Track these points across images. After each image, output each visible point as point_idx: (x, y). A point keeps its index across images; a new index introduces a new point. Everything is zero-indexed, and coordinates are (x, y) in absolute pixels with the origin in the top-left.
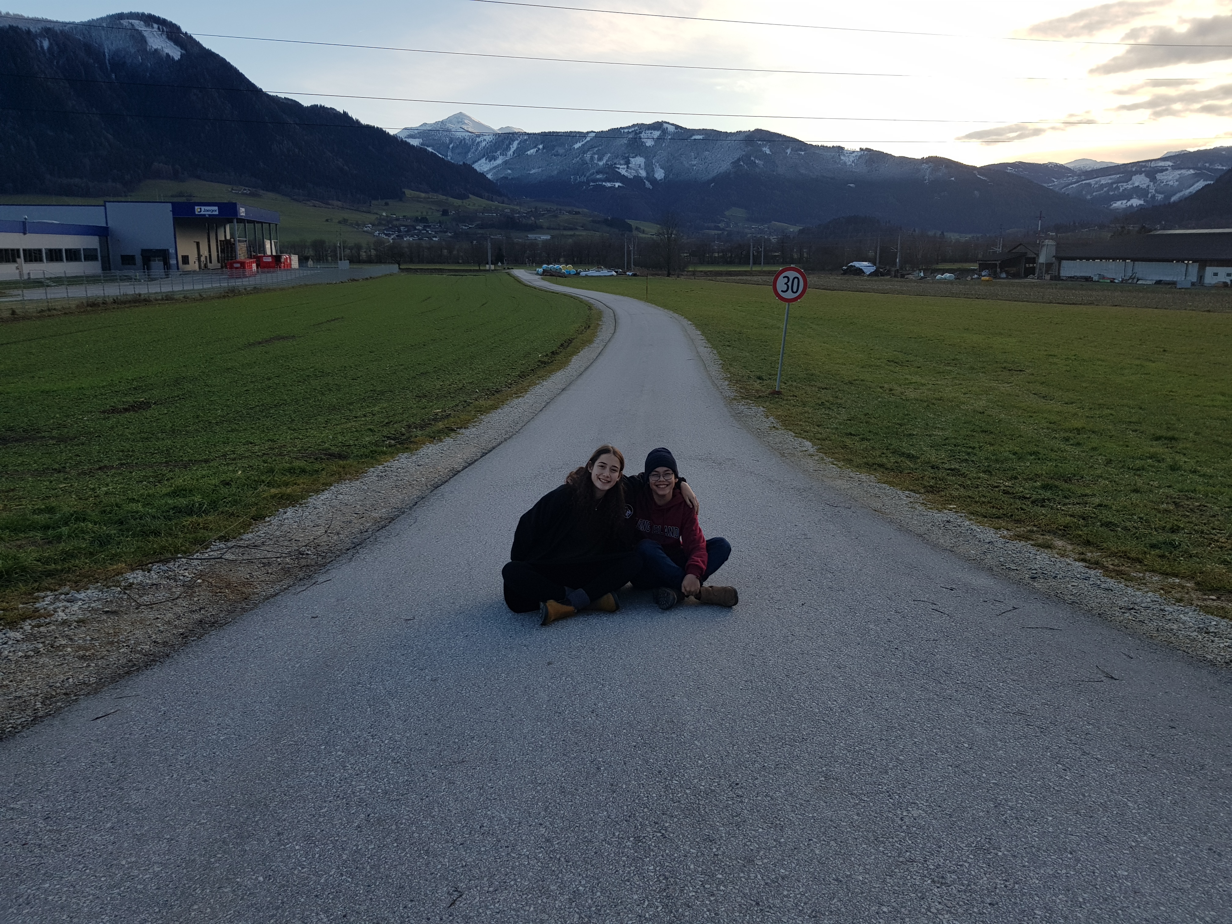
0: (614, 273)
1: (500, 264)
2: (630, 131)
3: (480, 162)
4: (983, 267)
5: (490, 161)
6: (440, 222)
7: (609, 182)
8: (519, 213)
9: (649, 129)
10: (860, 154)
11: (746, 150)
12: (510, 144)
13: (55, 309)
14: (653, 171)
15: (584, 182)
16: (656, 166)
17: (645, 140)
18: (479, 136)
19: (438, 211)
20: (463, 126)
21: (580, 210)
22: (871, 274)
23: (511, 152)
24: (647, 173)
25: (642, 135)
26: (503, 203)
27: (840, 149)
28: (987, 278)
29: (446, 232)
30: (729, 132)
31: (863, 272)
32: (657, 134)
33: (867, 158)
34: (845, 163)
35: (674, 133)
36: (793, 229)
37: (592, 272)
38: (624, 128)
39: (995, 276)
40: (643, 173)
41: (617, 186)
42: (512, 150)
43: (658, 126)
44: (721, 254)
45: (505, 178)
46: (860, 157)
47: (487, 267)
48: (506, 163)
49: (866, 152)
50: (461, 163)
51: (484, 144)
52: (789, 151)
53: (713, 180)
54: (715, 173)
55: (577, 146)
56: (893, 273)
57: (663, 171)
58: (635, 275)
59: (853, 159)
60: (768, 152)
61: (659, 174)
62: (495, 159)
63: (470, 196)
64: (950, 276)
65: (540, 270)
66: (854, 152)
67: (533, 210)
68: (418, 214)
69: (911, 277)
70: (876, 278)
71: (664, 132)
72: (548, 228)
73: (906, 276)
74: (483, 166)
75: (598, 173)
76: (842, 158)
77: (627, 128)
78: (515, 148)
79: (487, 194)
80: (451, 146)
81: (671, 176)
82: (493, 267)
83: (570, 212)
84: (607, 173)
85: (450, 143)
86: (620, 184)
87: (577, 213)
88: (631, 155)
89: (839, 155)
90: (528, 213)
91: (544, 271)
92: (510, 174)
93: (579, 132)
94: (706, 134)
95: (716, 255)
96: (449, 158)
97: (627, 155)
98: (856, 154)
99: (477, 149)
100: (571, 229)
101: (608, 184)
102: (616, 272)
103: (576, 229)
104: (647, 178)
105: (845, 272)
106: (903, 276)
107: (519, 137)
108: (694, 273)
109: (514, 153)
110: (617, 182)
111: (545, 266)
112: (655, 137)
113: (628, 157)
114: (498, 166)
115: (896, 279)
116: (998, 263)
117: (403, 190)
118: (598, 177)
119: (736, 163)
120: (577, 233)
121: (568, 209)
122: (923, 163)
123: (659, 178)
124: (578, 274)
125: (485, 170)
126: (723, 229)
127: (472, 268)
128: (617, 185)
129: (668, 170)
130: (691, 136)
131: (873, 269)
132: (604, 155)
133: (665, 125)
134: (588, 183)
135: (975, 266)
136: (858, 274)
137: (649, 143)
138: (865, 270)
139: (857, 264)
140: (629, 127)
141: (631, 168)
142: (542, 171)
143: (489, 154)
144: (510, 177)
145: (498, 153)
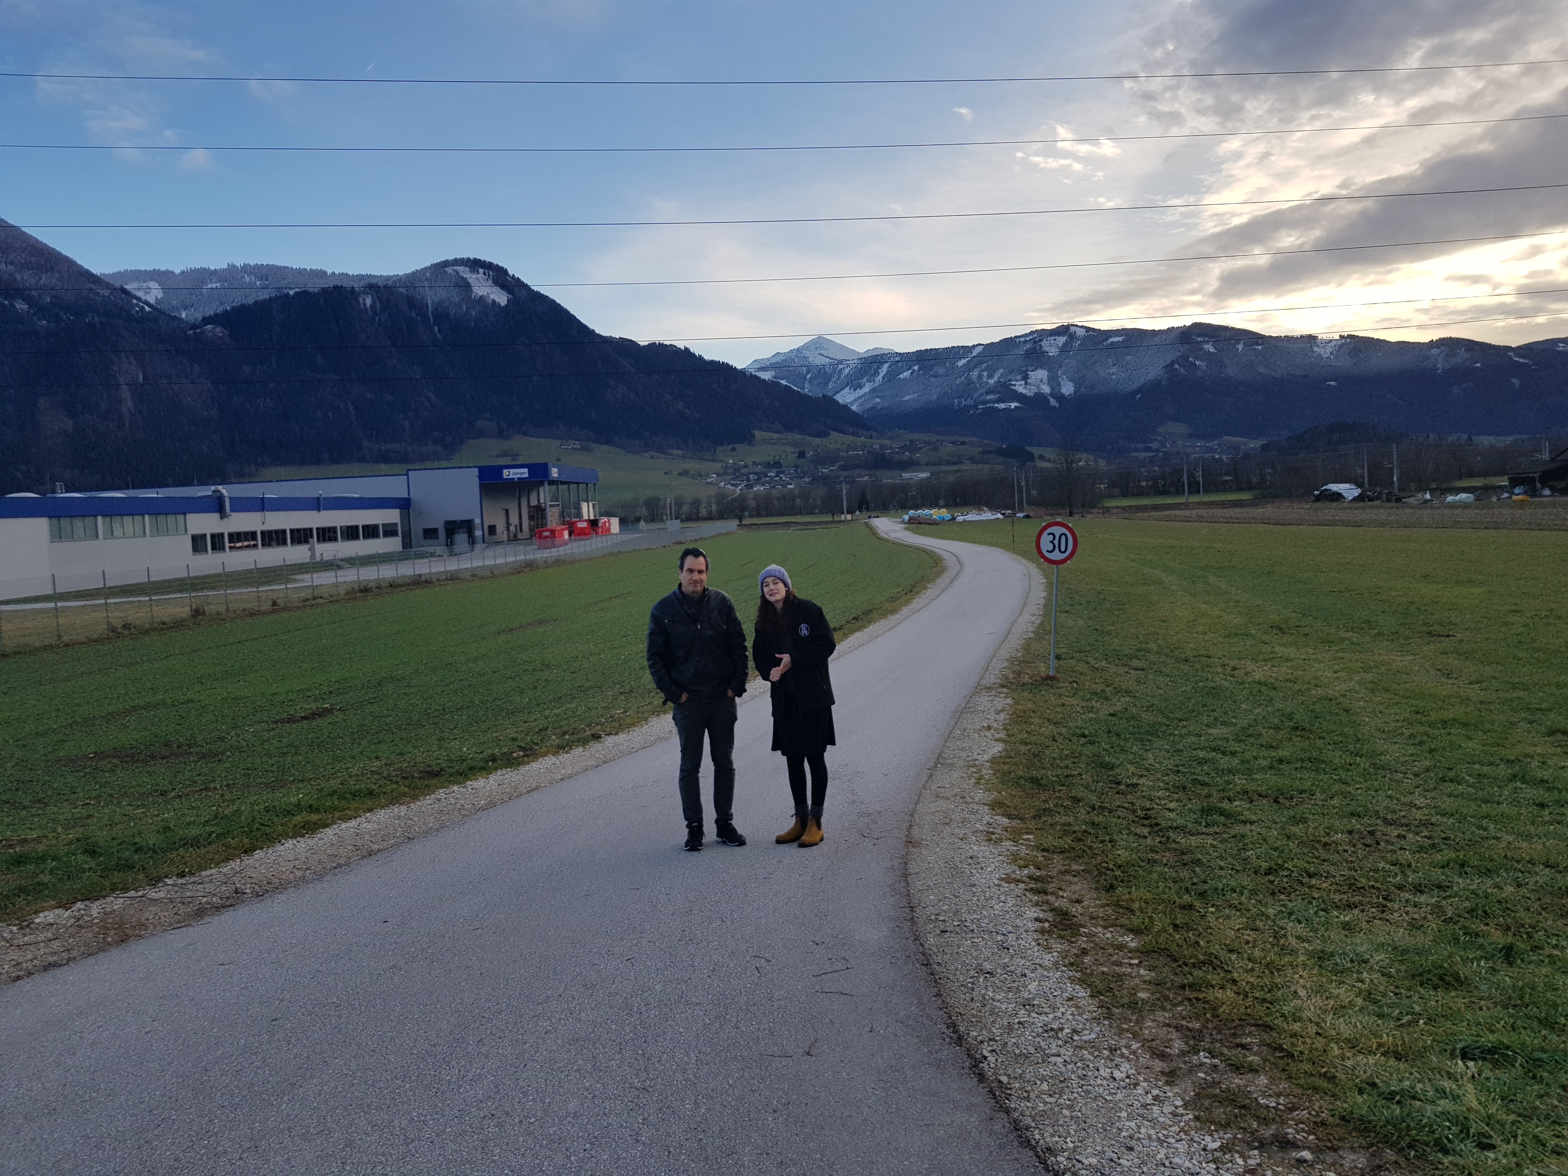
0: (999, 516)
1: (858, 513)
2: (1028, 339)
3: (842, 392)
4: (1515, 481)
5: (855, 390)
6: (795, 466)
7: (1003, 402)
8: (890, 448)
9: (1051, 335)
10: (1340, 343)
11: (1182, 349)
12: (878, 368)
13: (321, 597)
14: (1059, 385)
15: (970, 406)
16: (1063, 379)
17: (1047, 349)
18: (841, 362)
19: (793, 453)
20: (823, 352)
21: (966, 439)
22: (1355, 499)
23: (879, 378)
24: (1052, 389)
25: (1043, 343)
26: (871, 438)
27: (1311, 339)
28: (1520, 497)
29: (803, 477)
30: (1157, 329)
31: (1344, 497)
32: (1062, 340)
33: (1351, 347)
34: (1320, 355)
35: (1085, 338)
36: (1254, 444)
37: (973, 516)
38: (1019, 337)
39: (1533, 492)
40: (1046, 389)
41: (1013, 407)
42: (881, 375)
43: (1063, 330)
44: (1150, 483)
45: (874, 408)
46: (1341, 346)
47: (843, 517)
48: (874, 390)
49: (1348, 340)
50: (821, 395)
51: (847, 371)
52: (1240, 347)
53: (1140, 390)
54: (1141, 382)
55: (961, 363)
56: (1384, 496)
57: (1072, 384)
58: (1027, 517)
59: (1331, 350)
60: (1212, 350)
61: (1067, 389)
62: (860, 386)
63: (832, 432)
64: (1467, 498)
65: (906, 517)
66: (1331, 341)
67: (908, 443)
68: (770, 459)
69: (1411, 500)
70: (1361, 504)
71: (1072, 337)
72: (927, 464)
73: (1403, 500)
74: (846, 397)
75: (988, 393)
76: (1315, 349)
77: (1023, 336)
78: (884, 372)
79: (851, 429)
80: (808, 376)
81: (1083, 390)
82: (849, 517)
83: (953, 443)
84: (999, 392)
85: (808, 373)
86: (1017, 404)
87: (963, 443)
88: (1030, 368)
89: (1311, 347)
90: (902, 447)
91: (911, 519)
92: (878, 404)
93: (962, 347)
94: (1127, 335)
95: (1144, 484)
96: (806, 390)
97: (1024, 369)
98: (1334, 343)
99: (840, 377)
100: (955, 463)
101: (1002, 406)
102: (1003, 514)
103: (961, 463)
104: (1052, 395)
105: (1318, 499)
106: (1398, 500)
107: (889, 358)
108: (1107, 511)
109: (883, 378)
110: (1013, 402)
111: (912, 512)
112: (1060, 344)
113: (1026, 371)
114: (865, 394)
115: (1390, 505)
116: (1536, 476)
117: (753, 432)
118: (988, 397)
119: (1169, 367)
120: (964, 468)
121: (953, 438)
122: (1433, 348)
123: (1067, 394)
124: (954, 519)
125: (849, 401)
126: (1157, 451)
127: (825, 520)
128: (1013, 405)
129: (1078, 382)
130: (1107, 339)
131: (1357, 492)
132: (994, 371)
133: (1072, 329)
134: (975, 406)
135: (1504, 482)
136: (1334, 500)
137: (1053, 352)
138: (1345, 495)
139: (1334, 487)
140: (1026, 335)
141: (1030, 384)
142: (918, 396)
143: (854, 382)
144: (879, 407)
145: (865, 379)
